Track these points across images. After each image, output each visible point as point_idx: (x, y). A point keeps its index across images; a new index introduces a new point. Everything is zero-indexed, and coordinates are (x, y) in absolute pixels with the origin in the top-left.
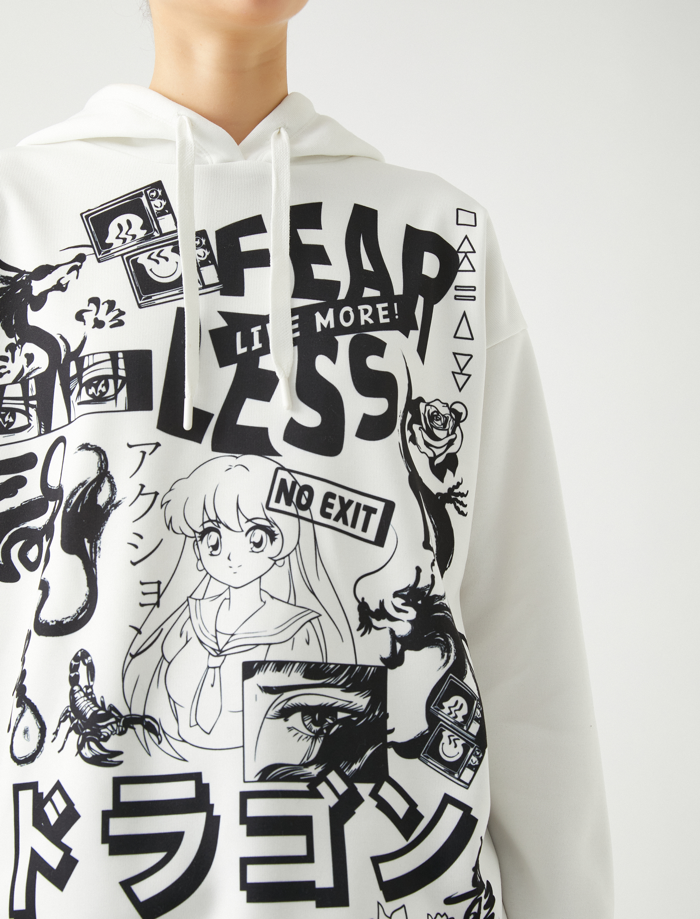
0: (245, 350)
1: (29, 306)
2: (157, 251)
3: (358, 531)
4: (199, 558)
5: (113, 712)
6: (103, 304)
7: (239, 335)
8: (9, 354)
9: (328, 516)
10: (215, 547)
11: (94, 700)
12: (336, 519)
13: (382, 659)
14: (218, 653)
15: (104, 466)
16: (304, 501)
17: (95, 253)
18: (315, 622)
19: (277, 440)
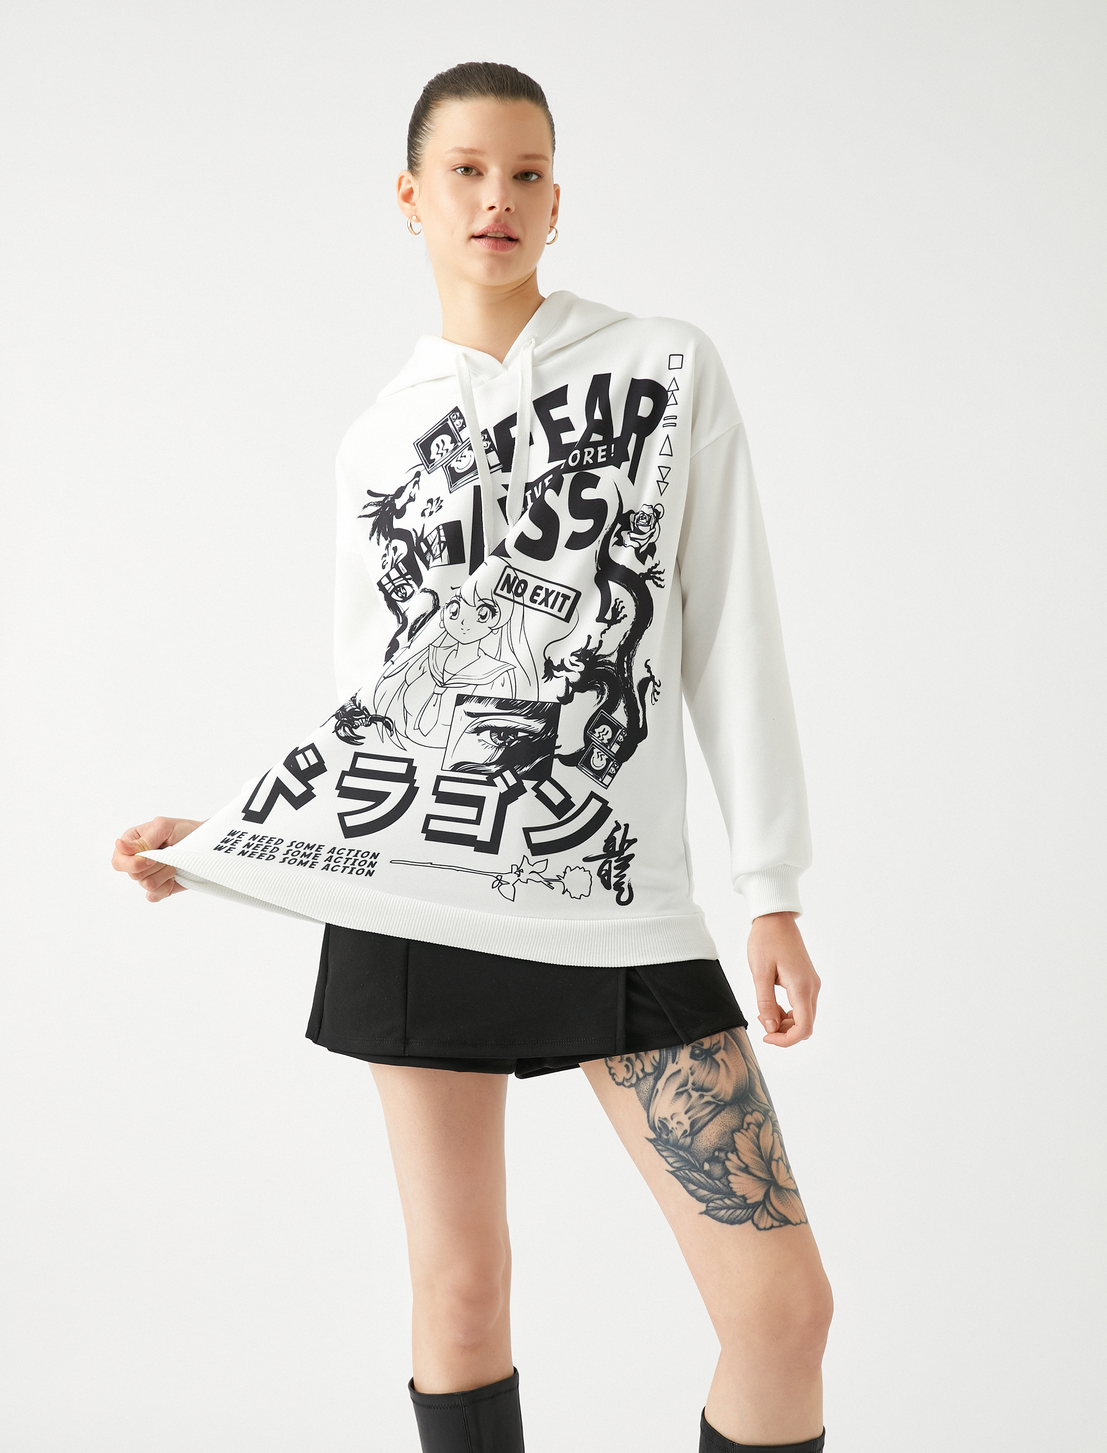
1: (394, 517)
2: (460, 455)
3: (554, 612)
4: (443, 620)
8: (386, 552)
10: (455, 614)
14: (443, 685)
15: (436, 603)
17: (426, 469)
18: (511, 672)
19: (509, 546)
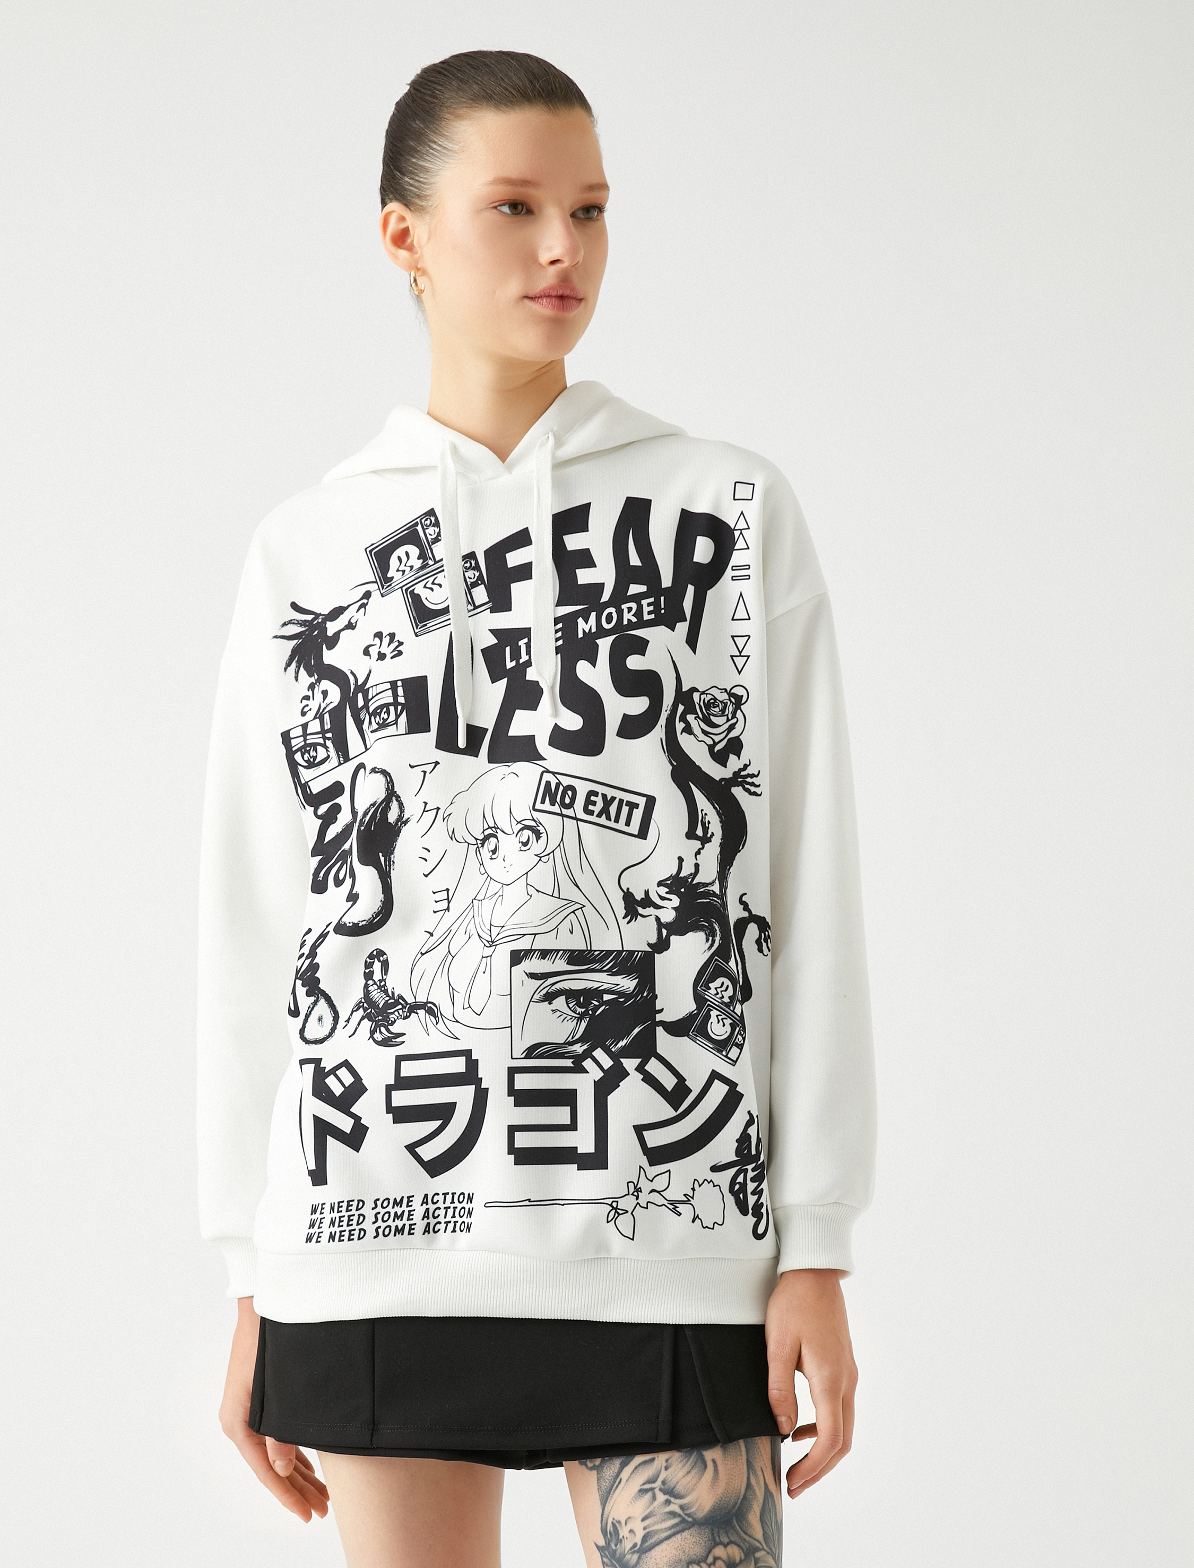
0: (514, 663)
1: (324, 646)
2: (431, 579)
3: (621, 825)
4: (481, 863)
5: (400, 1000)
6: (385, 637)
7: (508, 649)
8: (310, 693)
9: (591, 813)
10: (494, 852)
11: (386, 992)
12: (599, 815)
13: (649, 945)
14: (491, 943)
15: (390, 787)
16: (567, 801)
17: (379, 589)
18: (579, 913)
19: (542, 745)
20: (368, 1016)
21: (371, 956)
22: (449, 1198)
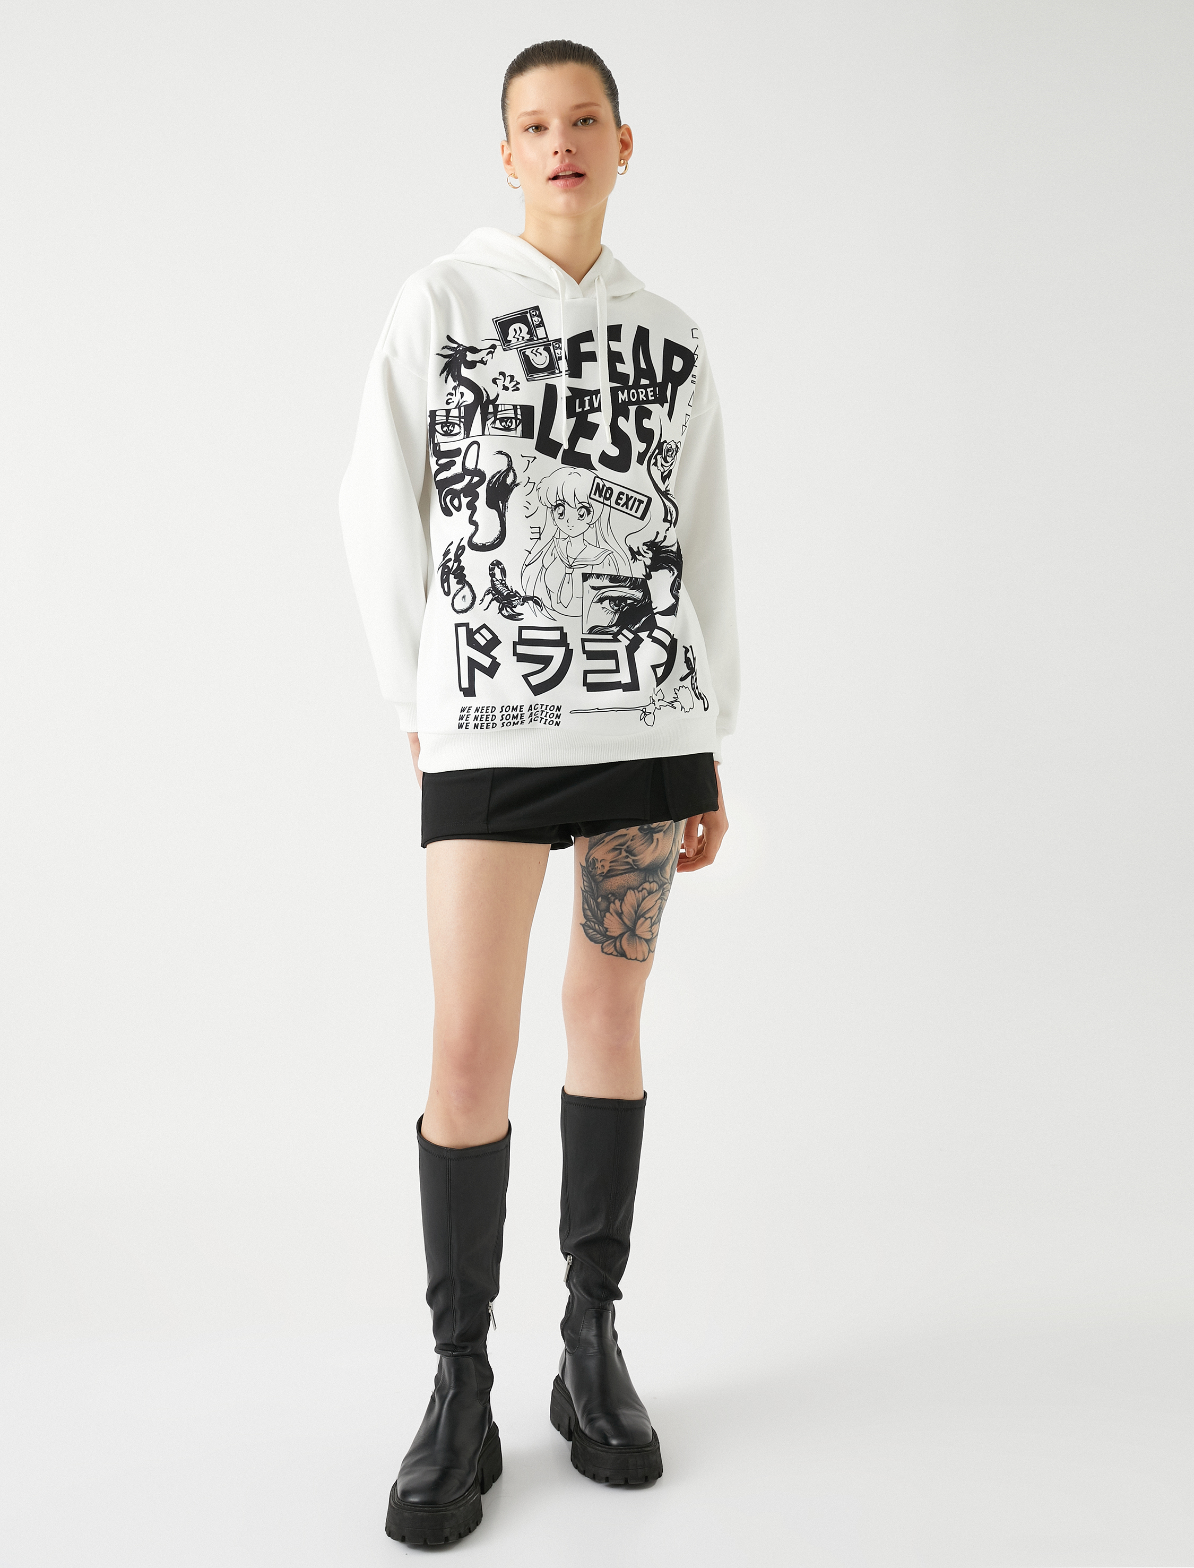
0: (581, 410)
1: (463, 365)
2: (536, 349)
3: (633, 512)
4: (555, 519)
5: (516, 594)
6: (507, 376)
7: (578, 400)
9: (618, 504)
10: (561, 515)
11: (507, 587)
12: (622, 506)
13: (643, 575)
14: (570, 567)
15: (510, 464)
16: (608, 496)
17: (502, 345)
18: (611, 555)
19: (595, 461)
20: (497, 600)
21: (492, 564)
22: (544, 707)
